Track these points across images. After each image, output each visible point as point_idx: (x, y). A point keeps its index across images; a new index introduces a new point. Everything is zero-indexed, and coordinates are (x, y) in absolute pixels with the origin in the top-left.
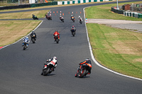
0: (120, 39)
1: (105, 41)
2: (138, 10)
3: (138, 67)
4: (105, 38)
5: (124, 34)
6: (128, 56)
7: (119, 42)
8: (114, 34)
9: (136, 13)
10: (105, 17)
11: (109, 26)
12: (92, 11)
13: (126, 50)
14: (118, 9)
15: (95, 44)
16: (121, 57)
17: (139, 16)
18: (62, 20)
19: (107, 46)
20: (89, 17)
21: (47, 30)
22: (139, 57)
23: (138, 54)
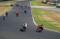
0: (46, 14)
1: (39, 15)
2: (53, 2)
3: (53, 26)
4: (39, 14)
5: (47, 12)
6: (49, 21)
7: (45, 15)
8: (43, 12)
9: (52, 3)
10: (39, 5)
11: (41, 9)
12: (34, 3)
13: (48, 19)
14: (45, 2)
15: (35, 16)
16: (46, 22)
17: (53, 5)
18: (21, 6)
19: (40, 17)
20: (33, 5)
21: (15, 10)
22: (54, 22)
23: (53, 20)
